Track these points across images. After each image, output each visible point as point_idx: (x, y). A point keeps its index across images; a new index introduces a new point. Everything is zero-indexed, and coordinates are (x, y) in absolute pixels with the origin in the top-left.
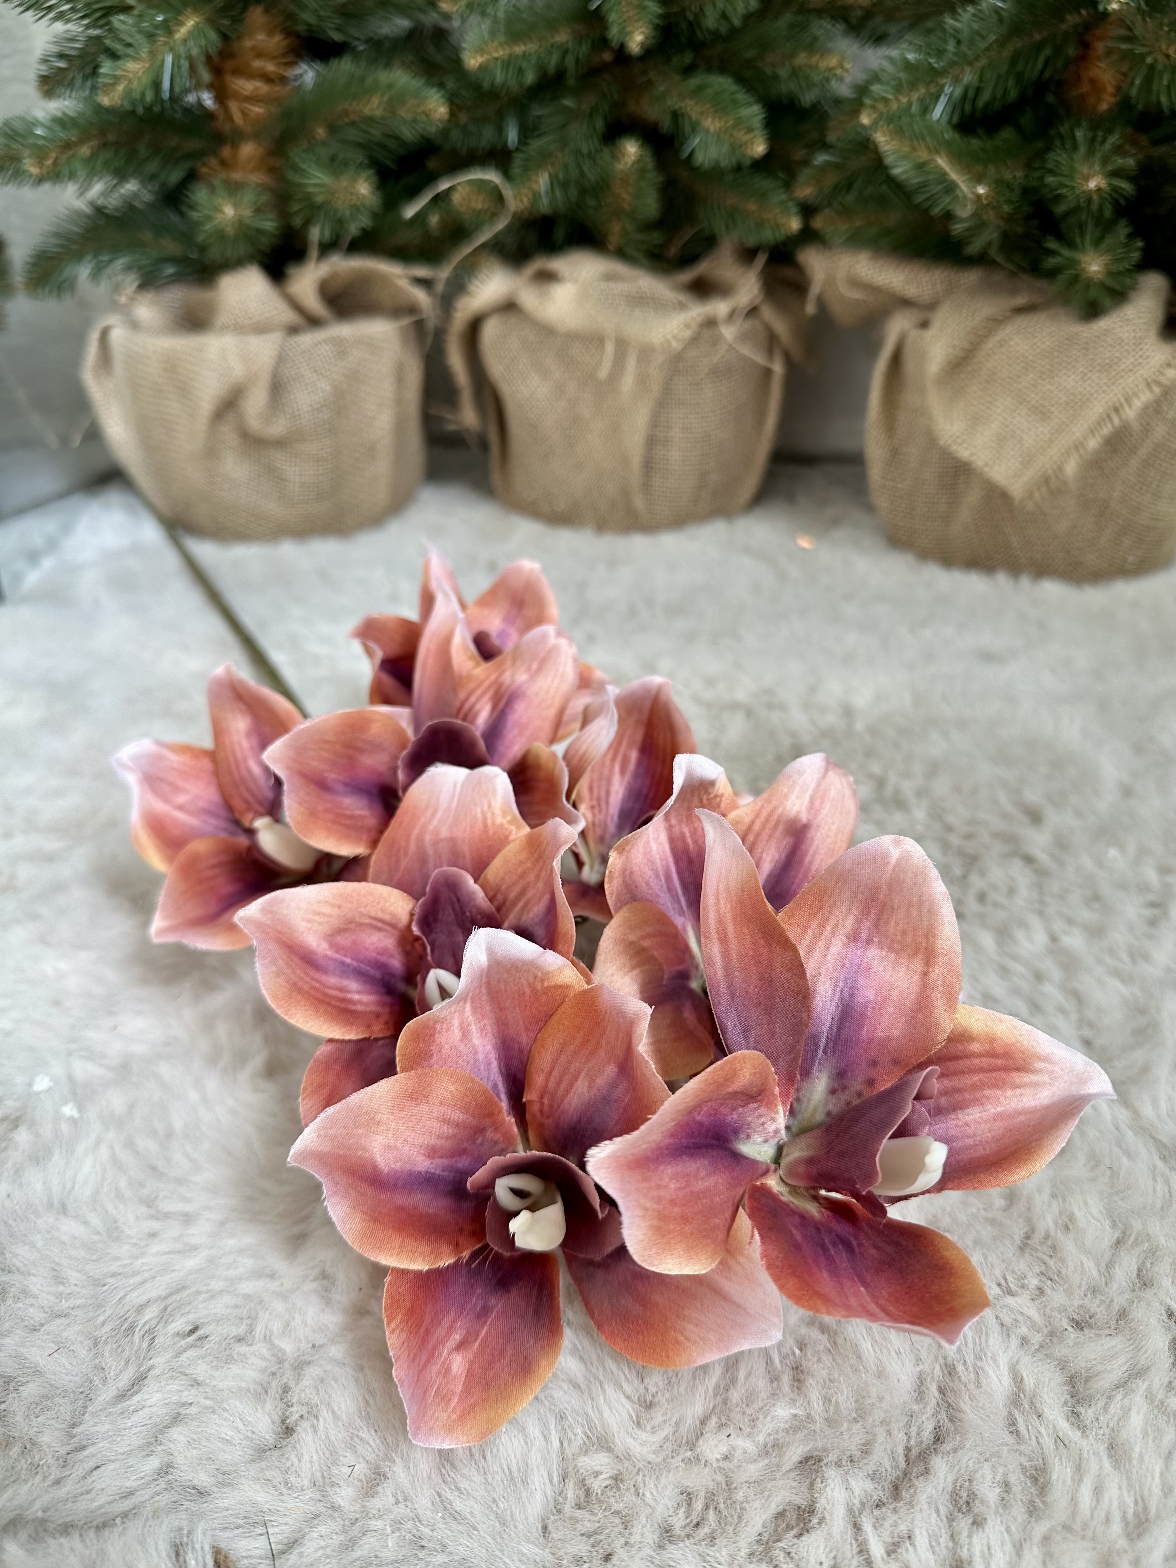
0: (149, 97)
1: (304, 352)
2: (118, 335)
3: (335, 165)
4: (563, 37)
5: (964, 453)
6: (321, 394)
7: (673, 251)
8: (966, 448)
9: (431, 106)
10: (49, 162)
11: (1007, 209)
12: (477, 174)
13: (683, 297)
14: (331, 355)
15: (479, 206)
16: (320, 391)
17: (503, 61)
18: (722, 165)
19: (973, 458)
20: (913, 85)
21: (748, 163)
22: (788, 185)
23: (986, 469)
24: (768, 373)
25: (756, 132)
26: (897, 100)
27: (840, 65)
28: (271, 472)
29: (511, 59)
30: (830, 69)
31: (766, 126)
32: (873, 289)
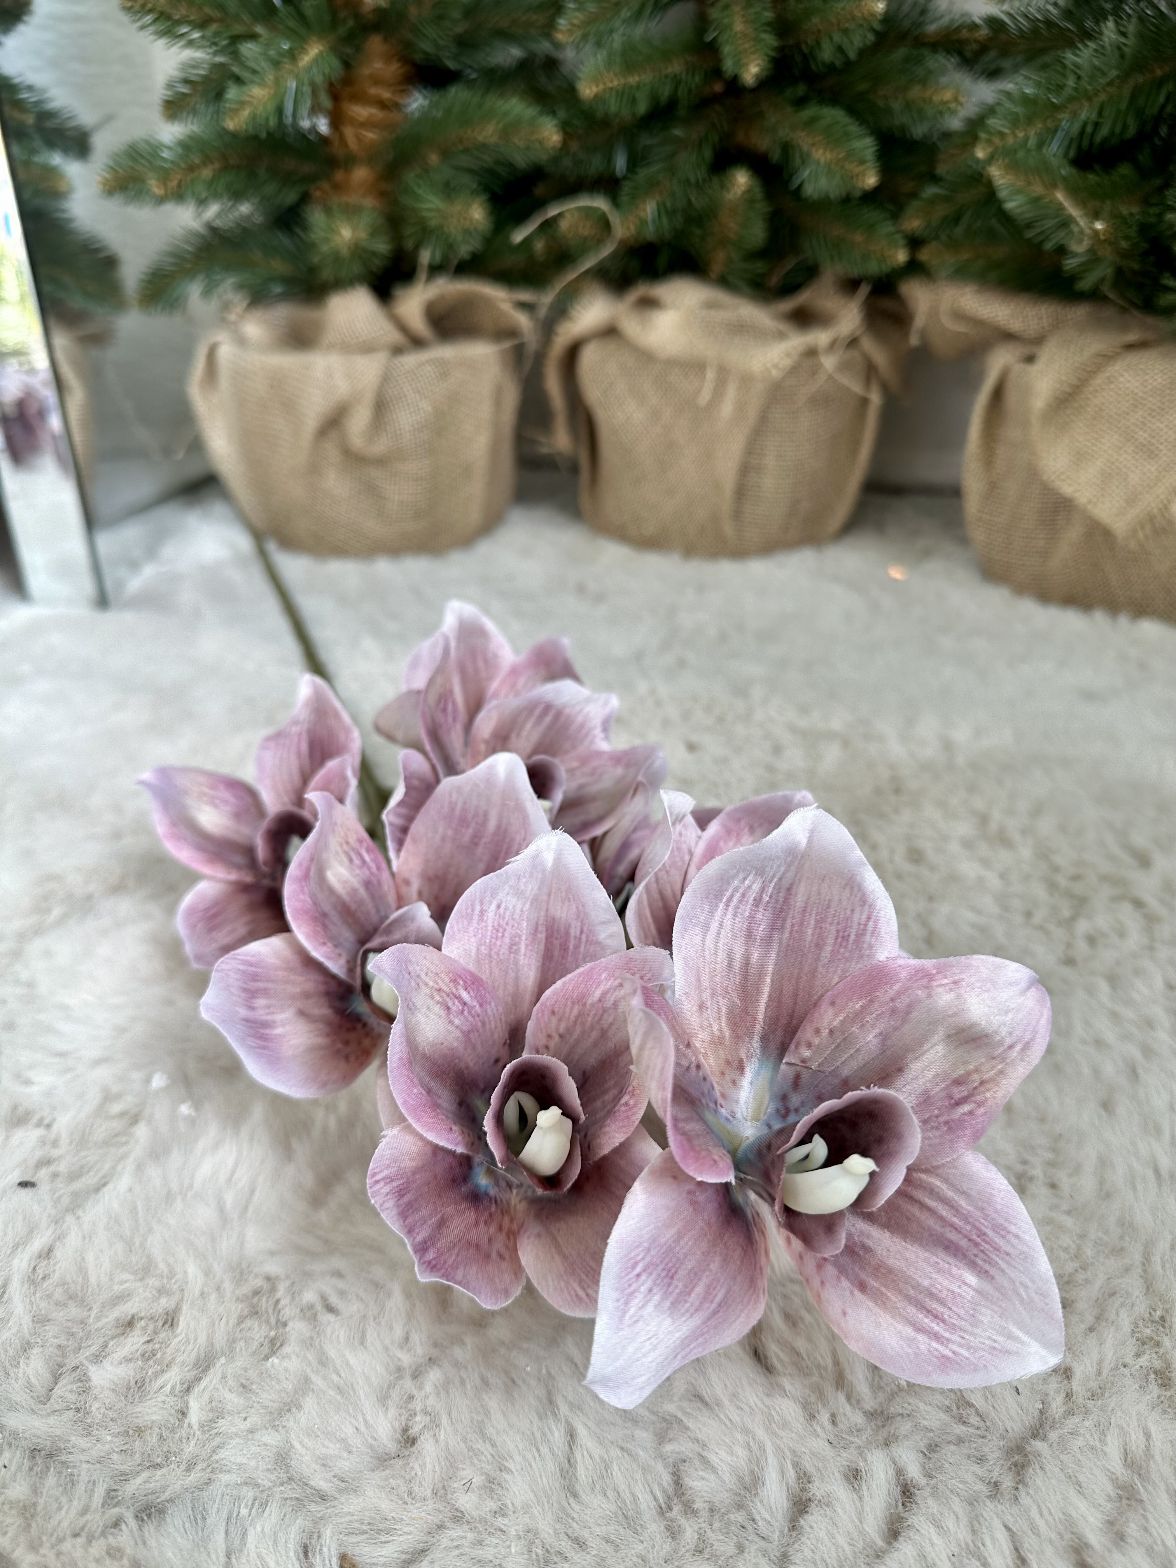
0: (273, 122)
1: (408, 372)
2: (226, 351)
3: (448, 190)
4: (676, 67)
5: (1067, 490)
6: (423, 415)
7: (774, 280)
8: (1070, 485)
9: (546, 134)
10: (175, 183)
11: (1124, 244)
12: (585, 201)
13: (783, 326)
14: (434, 376)
15: (586, 232)
16: (422, 411)
17: (617, 92)
18: (832, 196)
19: (1077, 495)
20: (1030, 120)
21: (858, 194)
22: (896, 215)
23: (1089, 507)
24: (864, 402)
25: (868, 164)
26: (1014, 134)
27: (955, 99)
28: (371, 491)
29: (625, 89)
30: (944, 103)
31: (878, 159)
32: (977, 322)
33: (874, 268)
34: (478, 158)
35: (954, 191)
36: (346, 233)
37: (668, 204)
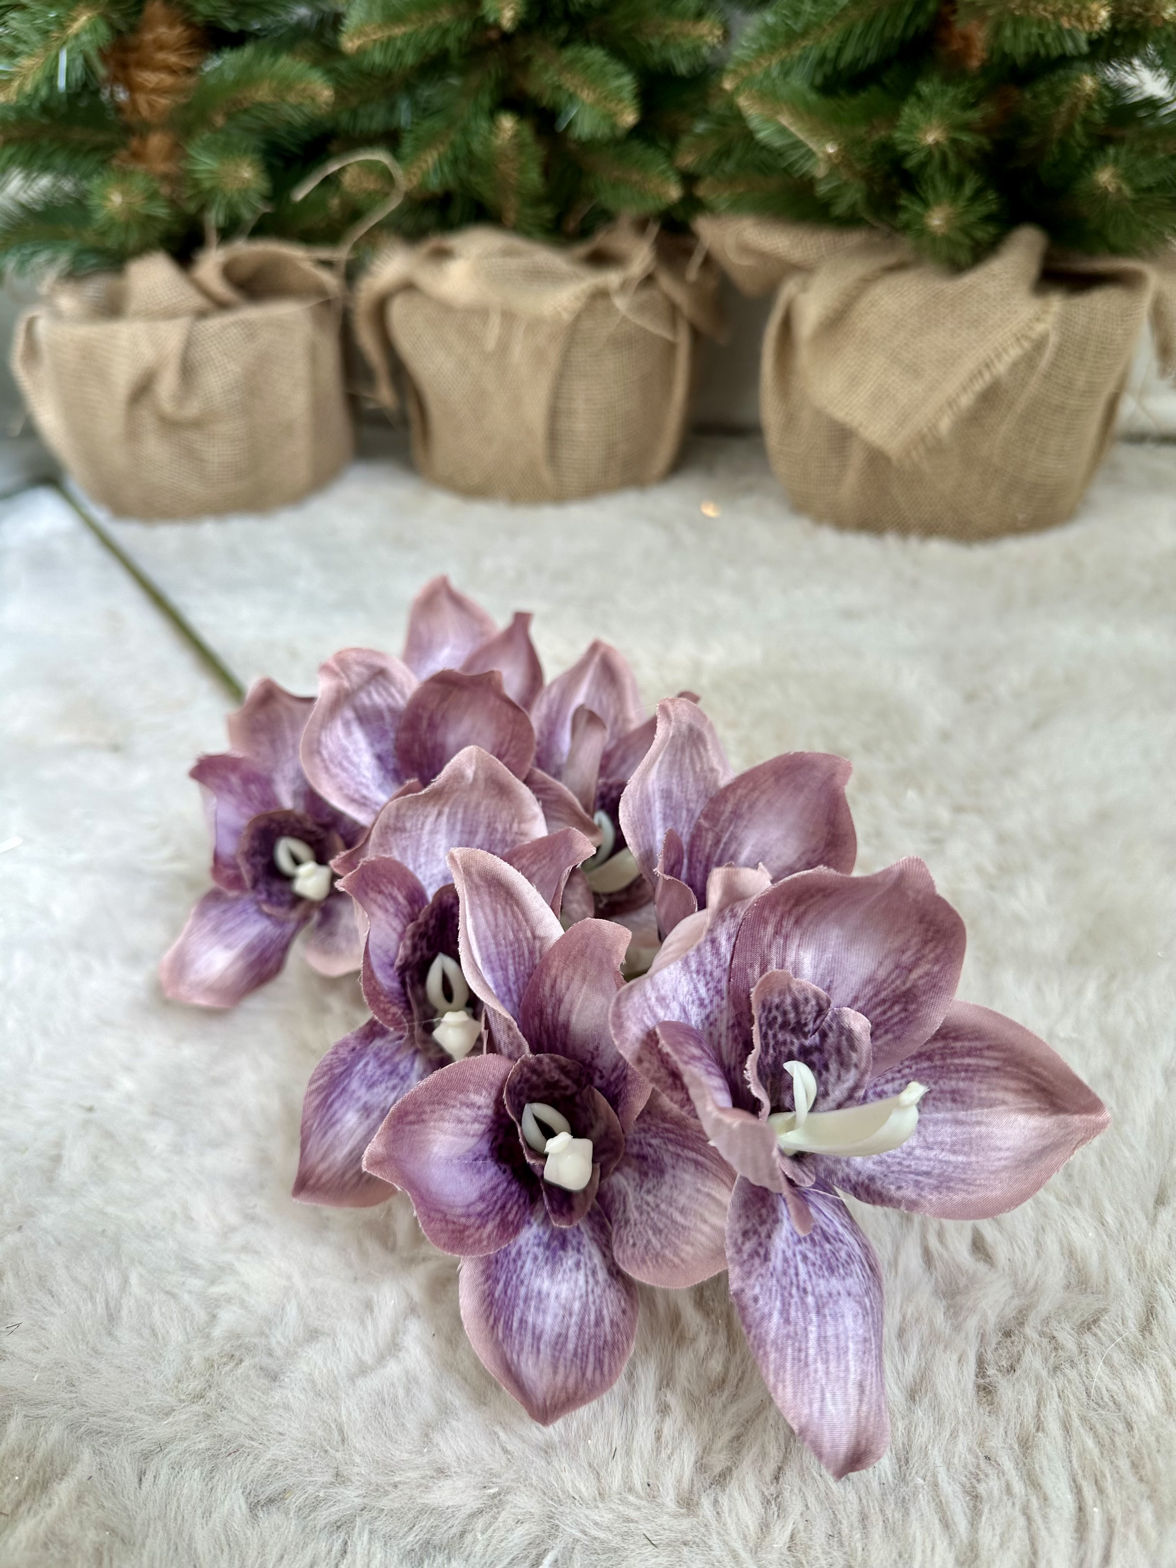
0: (44, 92)
1: (213, 335)
2: (43, 325)
3: (226, 151)
4: (444, 17)
5: (840, 414)
6: (232, 377)
7: (571, 225)
8: (842, 409)
9: (316, 90)
11: (859, 167)
12: (366, 155)
13: (578, 269)
14: (240, 338)
15: (370, 187)
16: (230, 374)
17: (382, 43)
18: (598, 136)
19: (849, 419)
21: (620, 133)
22: (669, 153)
23: (861, 430)
24: (672, 346)
25: (626, 102)
26: (759, 64)
27: (711, 32)
28: (191, 454)
29: (391, 40)
30: (701, 37)
31: (636, 96)
32: (762, 255)
33: (651, 206)
34: (258, 118)
35: (724, 124)
36: (116, 199)
37: (450, 154)
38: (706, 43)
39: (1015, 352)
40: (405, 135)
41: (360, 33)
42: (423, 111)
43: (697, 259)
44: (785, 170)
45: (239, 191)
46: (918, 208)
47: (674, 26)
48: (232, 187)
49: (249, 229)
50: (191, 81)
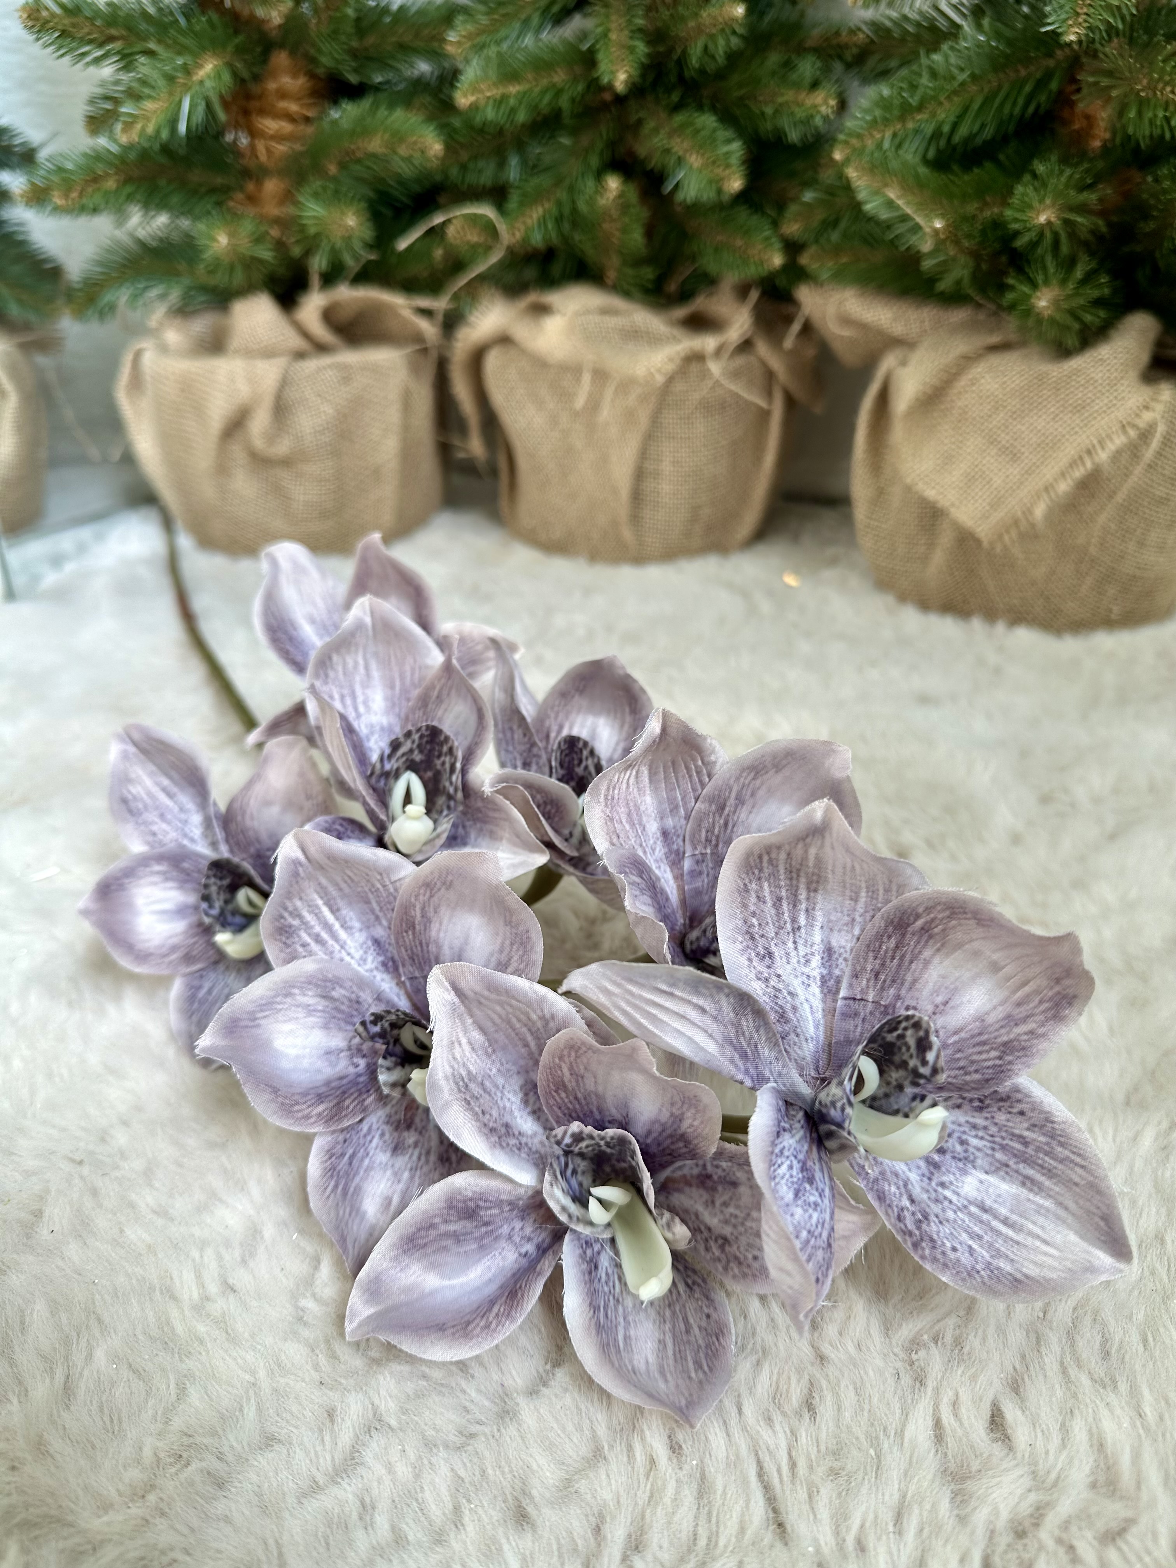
0: (165, 135)
1: (309, 376)
2: (149, 358)
3: (334, 199)
4: (560, 77)
5: (930, 493)
6: (324, 418)
7: (673, 287)
8: (933, 488)
9: (427, 143)
10: (76, 194)
11: (966, 243)
12: (472, 209)
13: (675, 331)
14: (335, 380)
15: (474, 240)
16: (323, 415)
17: (495, 101)
18: (703, 200)
19: (939, 498)
21: (726, 199)
22: (774, 220)
23: (952, 510)
24: (765, 413)
25: (734, 168)
26: (872, 136)
27: (825, 102)
28: (278, 490)
29: (504, 98)
30: (816, 106)
31: (744, 163)
32: (862, 326)
33: (752, 272)
34: (368, 168)
35: (832, 194)
36: (223, 240)
37: (555, 211)
38: (819, 112)
39: (1119, 441)
40: (512, 191)
41: (474, 89)
42: (532, 168)
43: (796, 327)
44: (892, 242)
45: (343, 238)
46: (1025, 289)
47: (788, 95)
48: (337, 235)
49: (352, 276)
50: (310, 130)
